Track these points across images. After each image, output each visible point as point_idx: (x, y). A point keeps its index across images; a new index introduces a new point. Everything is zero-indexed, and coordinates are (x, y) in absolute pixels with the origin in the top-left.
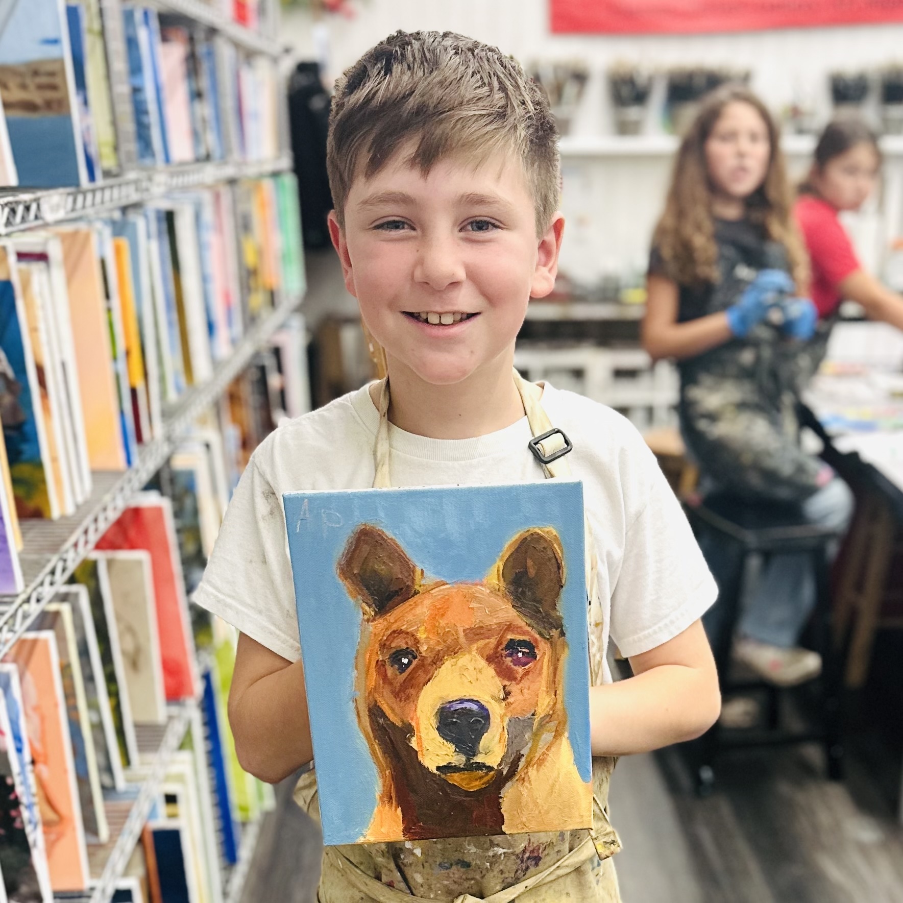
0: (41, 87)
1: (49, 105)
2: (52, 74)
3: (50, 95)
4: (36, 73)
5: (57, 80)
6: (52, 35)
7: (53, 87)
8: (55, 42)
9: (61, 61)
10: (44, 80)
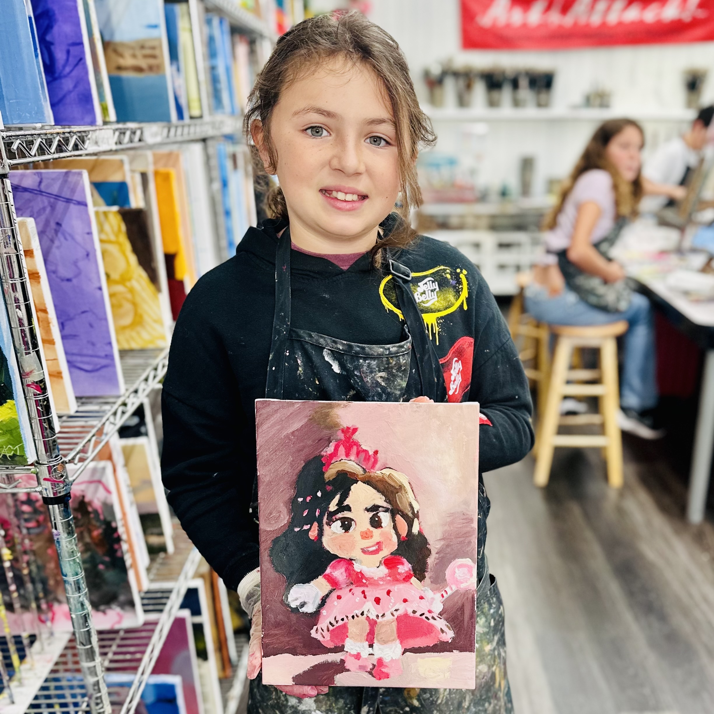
0: (146, 56)
1: (151, 68)
2: (153, 48)
3: (152, 61)
4: (142, 47)
5: (157, 52)
6: (153, 22)
7: (154, 57)
8: (155, 26)
9: (159, 40)
10: (148, 52)
